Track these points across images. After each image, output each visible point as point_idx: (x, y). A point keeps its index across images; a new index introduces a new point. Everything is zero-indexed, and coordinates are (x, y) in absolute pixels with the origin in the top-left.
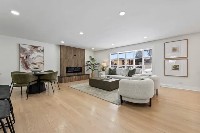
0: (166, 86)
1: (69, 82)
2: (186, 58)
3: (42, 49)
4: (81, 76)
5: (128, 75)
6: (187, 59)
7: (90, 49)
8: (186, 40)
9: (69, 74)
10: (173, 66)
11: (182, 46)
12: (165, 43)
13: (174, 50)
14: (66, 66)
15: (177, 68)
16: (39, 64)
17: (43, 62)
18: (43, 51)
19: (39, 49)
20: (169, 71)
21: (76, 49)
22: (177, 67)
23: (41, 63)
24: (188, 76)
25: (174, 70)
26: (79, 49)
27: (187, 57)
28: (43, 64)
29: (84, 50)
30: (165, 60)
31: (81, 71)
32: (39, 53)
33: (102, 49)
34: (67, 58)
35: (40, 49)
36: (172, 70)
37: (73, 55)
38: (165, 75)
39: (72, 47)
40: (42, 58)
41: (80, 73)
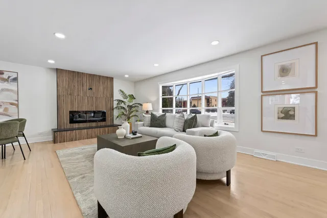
0: (266, 154)
1: (72, 141)
2: (313, 90)
3: (14, 76)
4: (102, 129)
5: (182, 129)
6: (316, 93)
7: (121, 77)
8: (314, 46)
9: (76, 125)
10: (281, 109)
11: (302, 60)
12: (262, 56)
13: (284, 71)
14: (70, 110)
15: (291, 115)
16: (7, 106)
17: (17, 102)
18: (15, 79)
19: (5, 76)
20: (272, 122)
21: (92, 77)
22: (291, 113)
23: (12, 104)
24: (316, 135)
25: (282, 118)
26: (100, 76)
27: (316, 87)
28: (17, 106)
29: (111, 79)
30: (262, 96)
31: (104, 120)
32: (6, 83)
33: (147, 77)
34: (70, 94)
35: (9, 77)
36: (279, 118)
37: (85, 88)
38: (262, 131)
39: (83, 73)
40: (12, 94)
41: (103, 123)
